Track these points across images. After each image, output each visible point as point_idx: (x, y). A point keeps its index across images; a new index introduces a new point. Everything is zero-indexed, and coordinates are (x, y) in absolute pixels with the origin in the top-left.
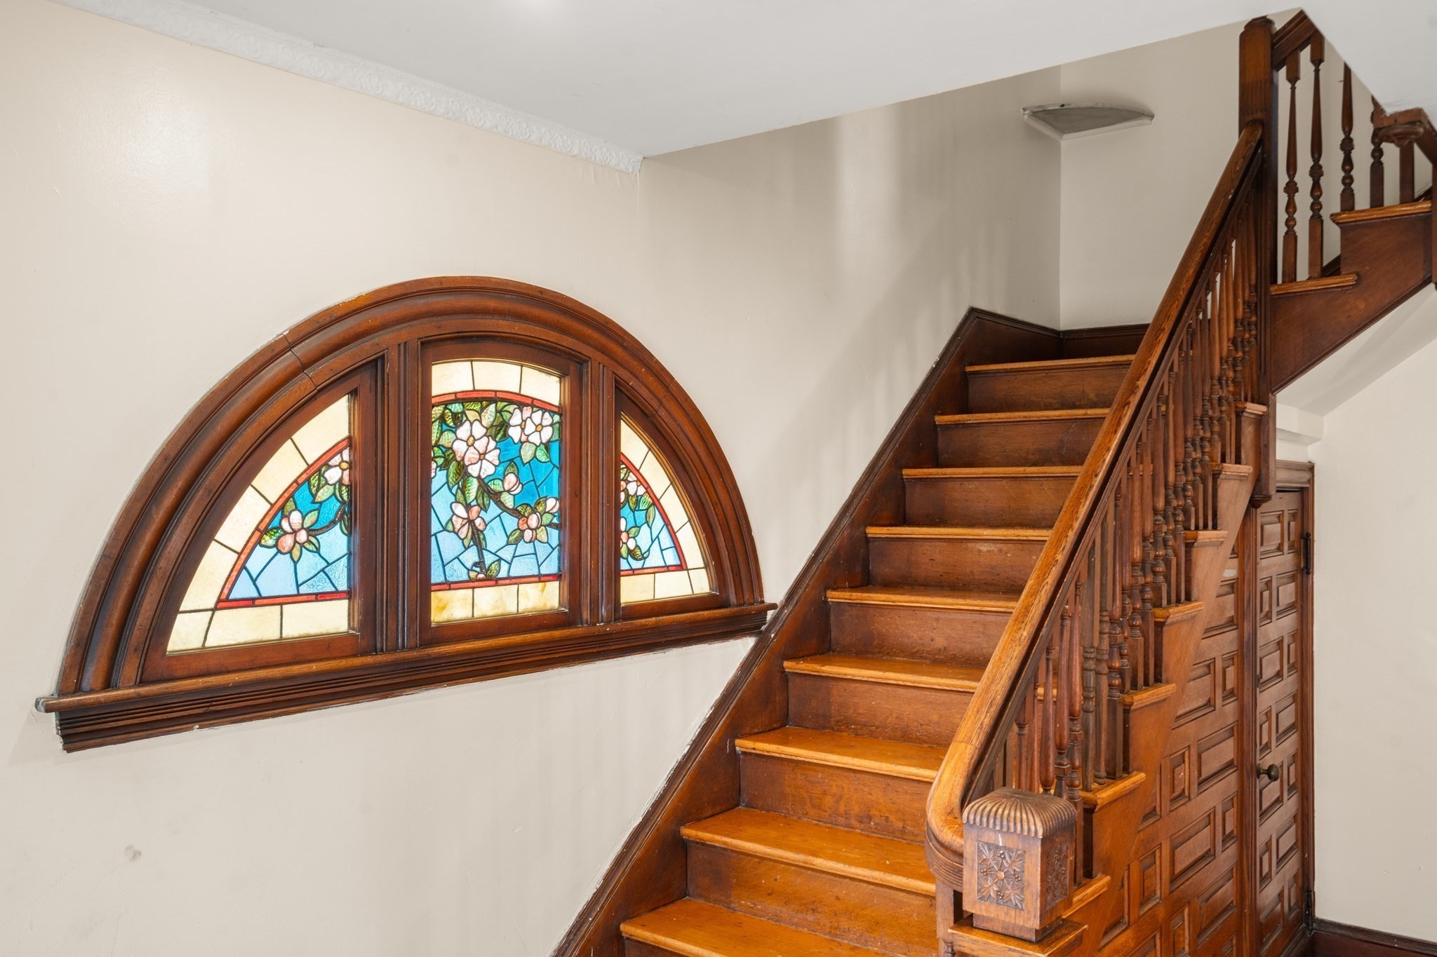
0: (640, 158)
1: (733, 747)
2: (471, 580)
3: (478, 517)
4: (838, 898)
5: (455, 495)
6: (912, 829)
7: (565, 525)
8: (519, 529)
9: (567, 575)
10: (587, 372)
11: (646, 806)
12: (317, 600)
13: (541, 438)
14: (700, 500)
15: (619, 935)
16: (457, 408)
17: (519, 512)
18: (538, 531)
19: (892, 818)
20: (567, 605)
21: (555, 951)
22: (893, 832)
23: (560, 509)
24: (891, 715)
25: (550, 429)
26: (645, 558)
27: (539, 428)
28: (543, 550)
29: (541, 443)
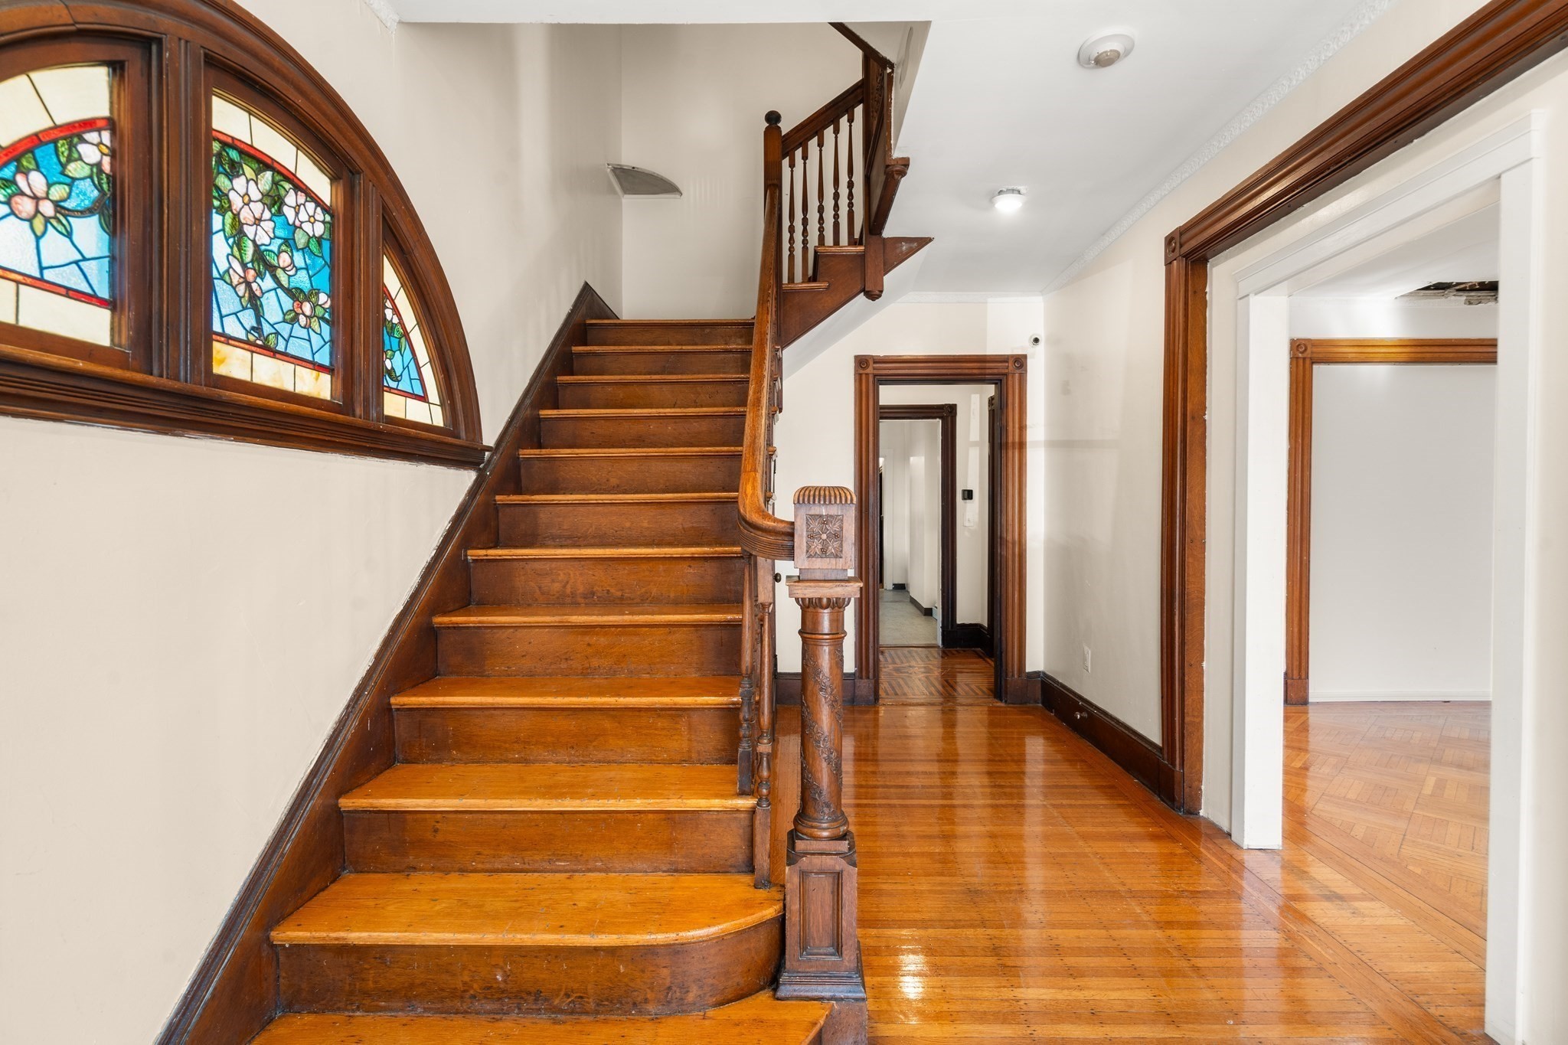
0: (397, 19)
1: (466, 556)
2: (247, 342)
3: (255, 281)
4: (589, 645)
5: (232, 248)
6: (629, 595)
7: (339, 322)
8: (294, 310)
9: (341, 370)
10: (360, 183)
11: (405, 597)
12: (67, 296)
13: (313, 231)
14: (440, 345)
15: (388, 709)
16: (234, 155)
17: (294, 295)
18: (313, 320)
19: (612, 590)
20: (341, 398)
21: (336, 723)
22: (614, 601)
23: (332, 306)
24: (591, 527)
25: (322, 225)
26: (399, 381)
27: (312, 220)
28: (316, 341)
29: (314, 235)
